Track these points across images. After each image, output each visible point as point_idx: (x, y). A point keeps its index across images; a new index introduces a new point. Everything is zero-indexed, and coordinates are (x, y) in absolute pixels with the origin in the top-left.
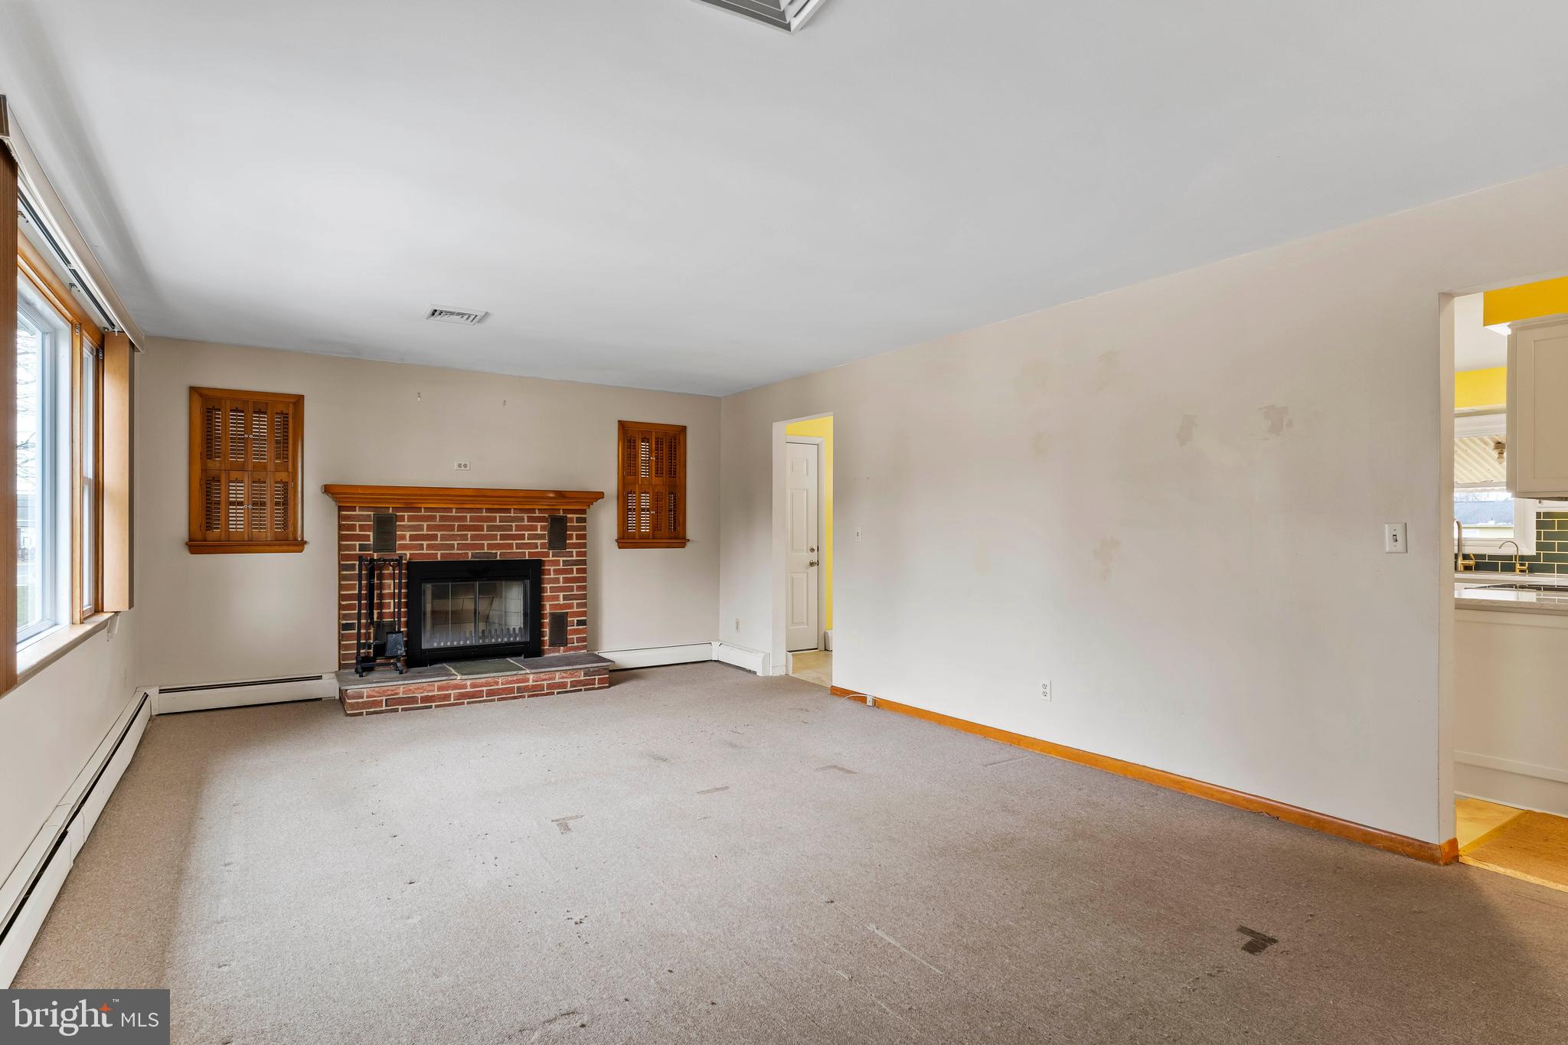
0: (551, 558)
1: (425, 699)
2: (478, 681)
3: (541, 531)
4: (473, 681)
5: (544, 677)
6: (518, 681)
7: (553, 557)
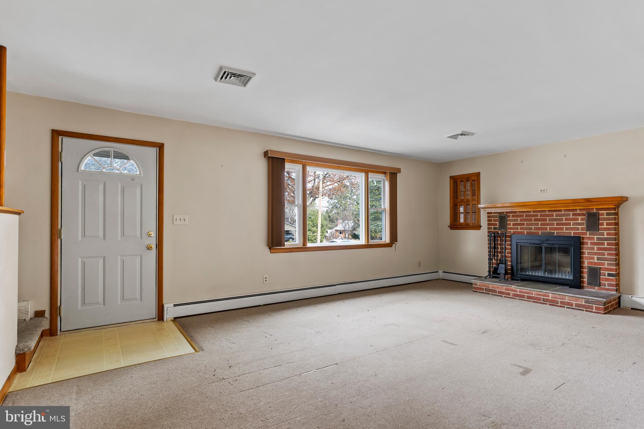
0: (588, 236)
1: (500, 292)
2: (523, 290)
3: (581, 221)
4: (521, 290)
5: (558, 297)
6: (544, 296)
7: (589, 235)
